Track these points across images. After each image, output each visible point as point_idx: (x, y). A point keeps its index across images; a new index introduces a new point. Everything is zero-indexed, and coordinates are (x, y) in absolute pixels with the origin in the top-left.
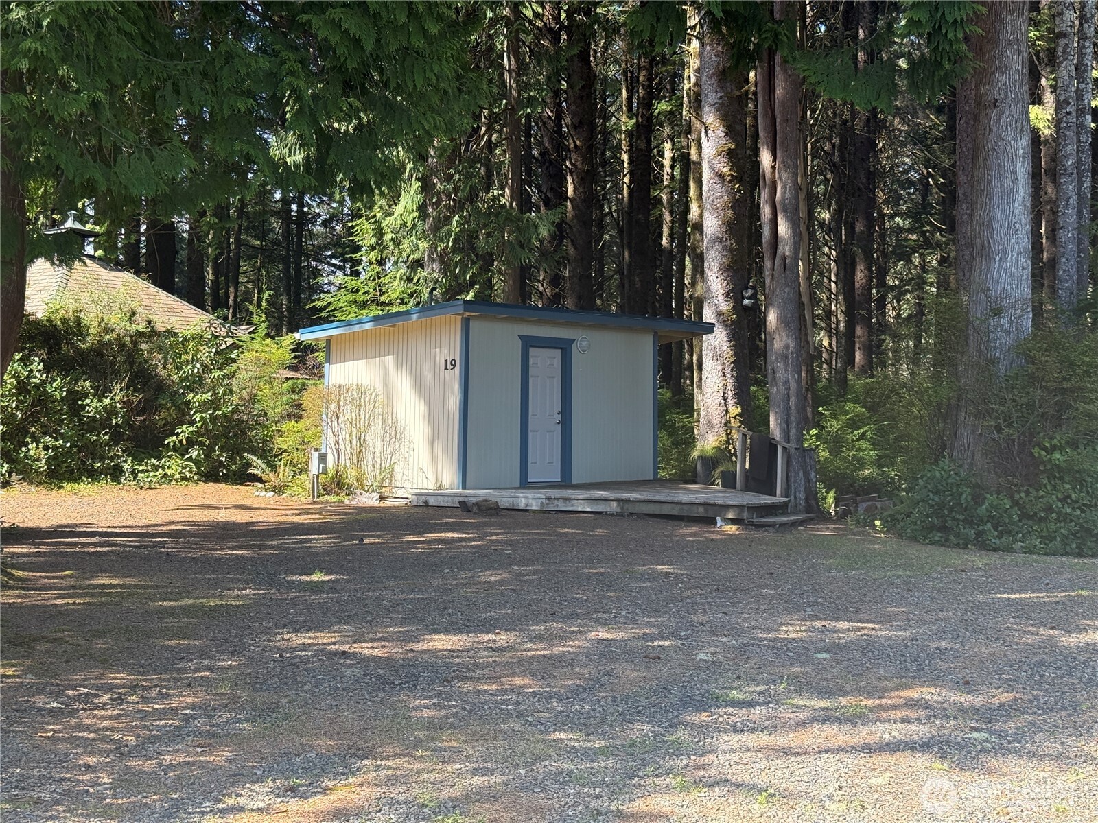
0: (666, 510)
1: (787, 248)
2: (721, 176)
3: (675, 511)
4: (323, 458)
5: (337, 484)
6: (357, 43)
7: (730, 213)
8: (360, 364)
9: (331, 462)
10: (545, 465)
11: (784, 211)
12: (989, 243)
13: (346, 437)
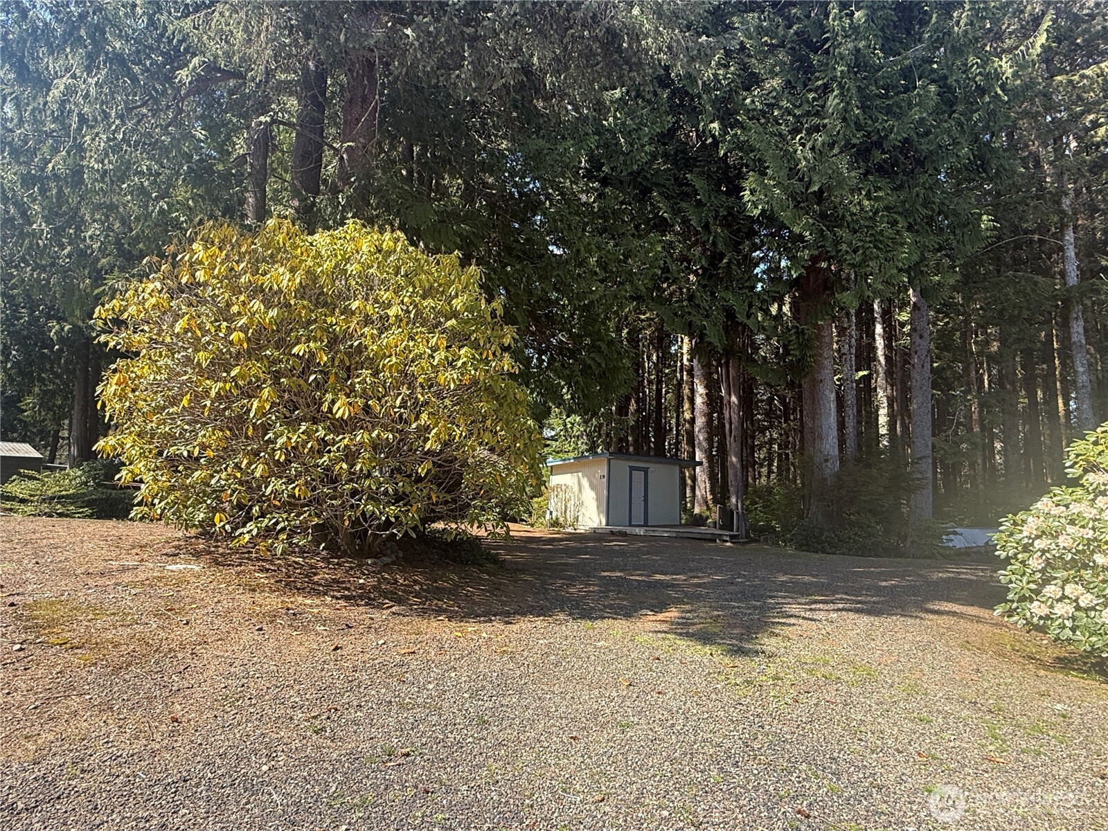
0: (695, 536)
3: (699, 536)
4: (551, 513)
5: (555, 523)
6: (599, 365)
8: (569, 475)
9: (554, 515)
10: (638, 516)
13: (561, 506)
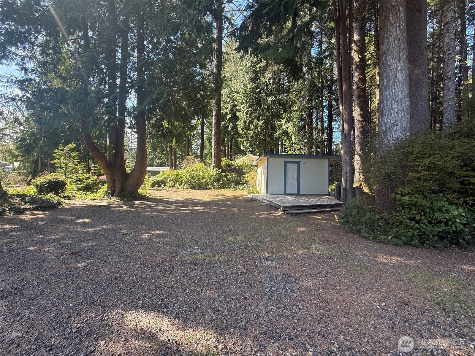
1: (346, 131)
2: (358, 121)
7: (361, 129)
11: (345, 121)
12: (383, 109)
